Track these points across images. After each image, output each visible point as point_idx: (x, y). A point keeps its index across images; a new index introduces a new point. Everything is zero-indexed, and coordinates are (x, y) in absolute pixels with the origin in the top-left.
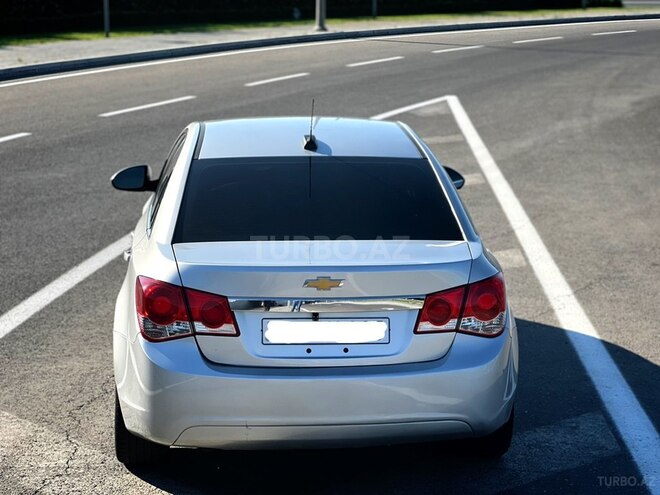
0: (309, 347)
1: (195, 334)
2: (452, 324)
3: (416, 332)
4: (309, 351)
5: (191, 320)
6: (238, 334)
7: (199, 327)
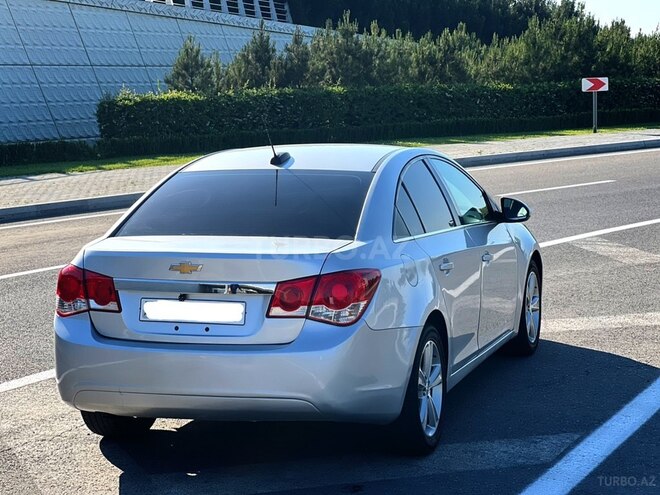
0: (177, 325)
1: (90, 309)
2: (302, 310)
3: (268, 316)
4: (177, 328)
5: (87, 298)
6: (120, 310)
7: (93, 304)
